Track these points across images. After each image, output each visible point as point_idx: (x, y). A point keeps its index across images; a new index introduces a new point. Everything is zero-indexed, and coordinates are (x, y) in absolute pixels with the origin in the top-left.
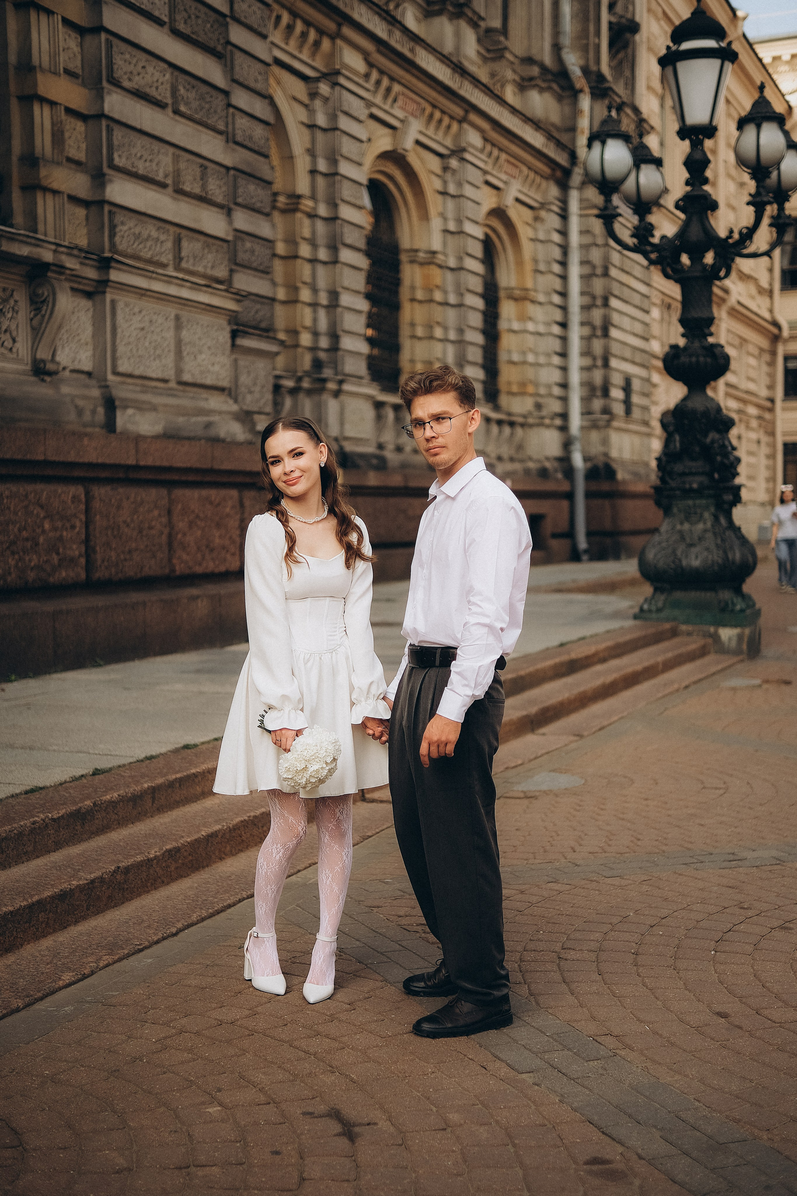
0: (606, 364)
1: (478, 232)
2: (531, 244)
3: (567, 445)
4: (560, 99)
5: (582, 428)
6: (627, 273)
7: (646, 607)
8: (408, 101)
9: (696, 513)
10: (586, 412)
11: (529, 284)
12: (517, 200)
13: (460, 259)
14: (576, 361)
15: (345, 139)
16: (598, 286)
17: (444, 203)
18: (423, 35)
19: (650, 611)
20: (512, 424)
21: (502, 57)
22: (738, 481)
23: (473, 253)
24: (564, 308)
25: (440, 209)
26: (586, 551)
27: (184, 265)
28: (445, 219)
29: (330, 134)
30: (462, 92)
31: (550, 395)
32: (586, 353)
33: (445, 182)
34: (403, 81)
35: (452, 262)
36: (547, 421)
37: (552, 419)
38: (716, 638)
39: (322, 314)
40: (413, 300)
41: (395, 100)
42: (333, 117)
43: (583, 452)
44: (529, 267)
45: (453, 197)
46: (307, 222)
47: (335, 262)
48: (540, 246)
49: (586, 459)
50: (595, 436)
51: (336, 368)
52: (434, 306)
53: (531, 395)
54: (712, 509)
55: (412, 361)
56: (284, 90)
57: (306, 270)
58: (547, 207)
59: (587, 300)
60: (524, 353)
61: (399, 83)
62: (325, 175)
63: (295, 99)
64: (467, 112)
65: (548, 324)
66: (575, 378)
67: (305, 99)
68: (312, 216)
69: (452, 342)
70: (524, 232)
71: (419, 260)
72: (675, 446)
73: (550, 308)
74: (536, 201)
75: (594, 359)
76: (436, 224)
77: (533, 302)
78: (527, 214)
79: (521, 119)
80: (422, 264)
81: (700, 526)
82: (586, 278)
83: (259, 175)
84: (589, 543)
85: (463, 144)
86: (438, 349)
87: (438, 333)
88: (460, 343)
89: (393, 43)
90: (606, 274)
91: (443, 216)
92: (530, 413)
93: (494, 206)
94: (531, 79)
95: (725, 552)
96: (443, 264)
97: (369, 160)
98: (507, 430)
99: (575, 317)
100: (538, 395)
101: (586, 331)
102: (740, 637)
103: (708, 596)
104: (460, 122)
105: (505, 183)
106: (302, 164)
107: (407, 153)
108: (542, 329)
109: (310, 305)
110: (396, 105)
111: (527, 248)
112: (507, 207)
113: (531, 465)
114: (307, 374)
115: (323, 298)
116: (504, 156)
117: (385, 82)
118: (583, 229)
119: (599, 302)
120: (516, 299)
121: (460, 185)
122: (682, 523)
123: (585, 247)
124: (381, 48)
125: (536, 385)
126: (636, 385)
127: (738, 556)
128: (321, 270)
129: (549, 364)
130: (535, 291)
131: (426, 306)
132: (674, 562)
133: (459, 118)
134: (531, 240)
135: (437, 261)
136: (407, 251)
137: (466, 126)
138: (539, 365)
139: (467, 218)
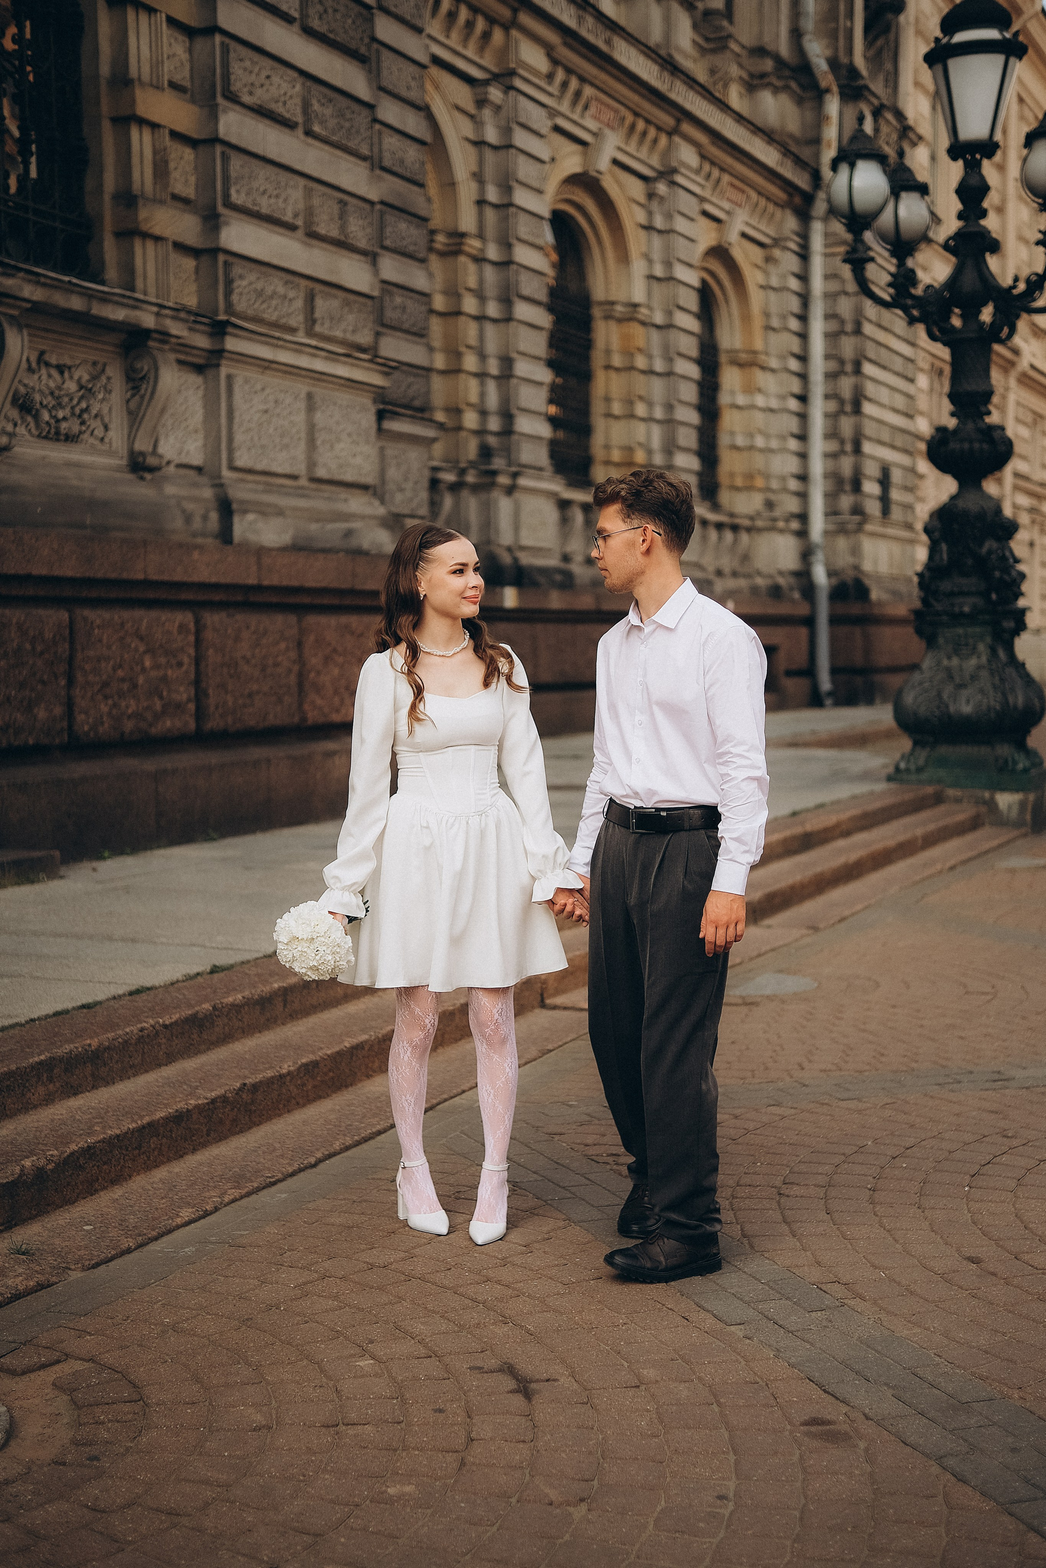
0: (857, 450)
1: (692, 278)
2: (761, 292)
3: (806, 555)
4: (800, 101)
5: (826, 533)
6: (886, 329)
7: (903, 765)
8: (603, 107)
9: (967, 645)
10: (832, 512)
11: (759, 345)
12: (744, 235)
13: (669, 313)
14: (818, 446)
15: (522, 159)
16: (848, 347)
17: (649, 241)
18: (622, 22)
19: (908, 770)
20: (735, 528)
21: (725, 47)
22: (1022, 603)
23: (686, 306)
24: (803, 377)
25: (644, 249)
26: (830, 694)
27: (318, 328)
28: (650, 261)
29: (503, 153)
30: (673, 96)
31: (785, 490)
32: (832, 434)
33: (650, 214)
34: (597, 82)
35: (659, 318)
36: (781, 524)
37: (787, 520)
38: (992, 805)
39: (492, 387)
40: (608, 367)
41: (586, 107)
42: (507, 131)
43: (827, 564)
44: (758, 322)
45: (660, 232)
46: (472, 267)
47: (508, 319)
48: (773, 296)
49: (830, 574)
50: (842, 543)
51: (509, 457)
52: (635, 374)
53: (760, 490)
54: (989, 639)
55: (607, 447)
56: (444, 97)
57: (471, 331)
58: (782, 244)
59: (833, 365)
60: (751, 436)
61: (592, 84)
62: (496, 206)
63: (458, 108)
64: (678, 121)
65: (782, 397)
66: (817, 467)
67: (471, 108)
68: (479, 260)
69: (658, 422)
70: (753, 277)
71: (617, 315)
72: (942, 559)
73: (785, 376)
74: (768, 236)
75: (842, 442)
76: (639, 268)
77: (763, 368)
78: (757, 253)
79: (748, 129)
80: (620, 321)
81: (973, 662)
82: (832, 337)
83: (413, 210)
84: (833, 681)
85: (674, 164)
86: (640, 431)
87: (641, 409)
88: (669, 423)
89: (584, 33)
90: (858, 331)
91: (647, 258)
92: (759, 514)
93: (713, 243)
94: (763, 76)
95: (1004, 694)
96: (648, 321)
97: (552, 187)
98: (729, 536)
99: (818, 387)
100: (768, 489)
101: (832, 406)
102: (1023, 805)
103: (983, 751)
104: (670, 134)
105: (728, 213)
106: (467, 191)
107: (600, 176)
108: (774, 403)
109: (476, 375)
110: (588, 113)
111: (756, 298)
112: (730, 244)
113: (760, 581)
114: (472, 464)
115: (493, 368)
116: (726, 178)
117: (574, 84)
118: (828, 273)
119: (849, 368)
120: (741, 365)
121: (669, 216)
122: (949, 658)
123: (830, 297)
124: (570, 40)
125: (767, 476)
126: (897, 476)
127: (1021, 701)
128: (490, 330)
129: (784, 450)
130: (767, 354)
131: (624, 375)
132: (938, 707)
133: (669, 130)
134: (762, 287)
135: (640, 316)
136: (601, 303)
137: (677, 139)
138: (771, 451)
139: (679, 260)
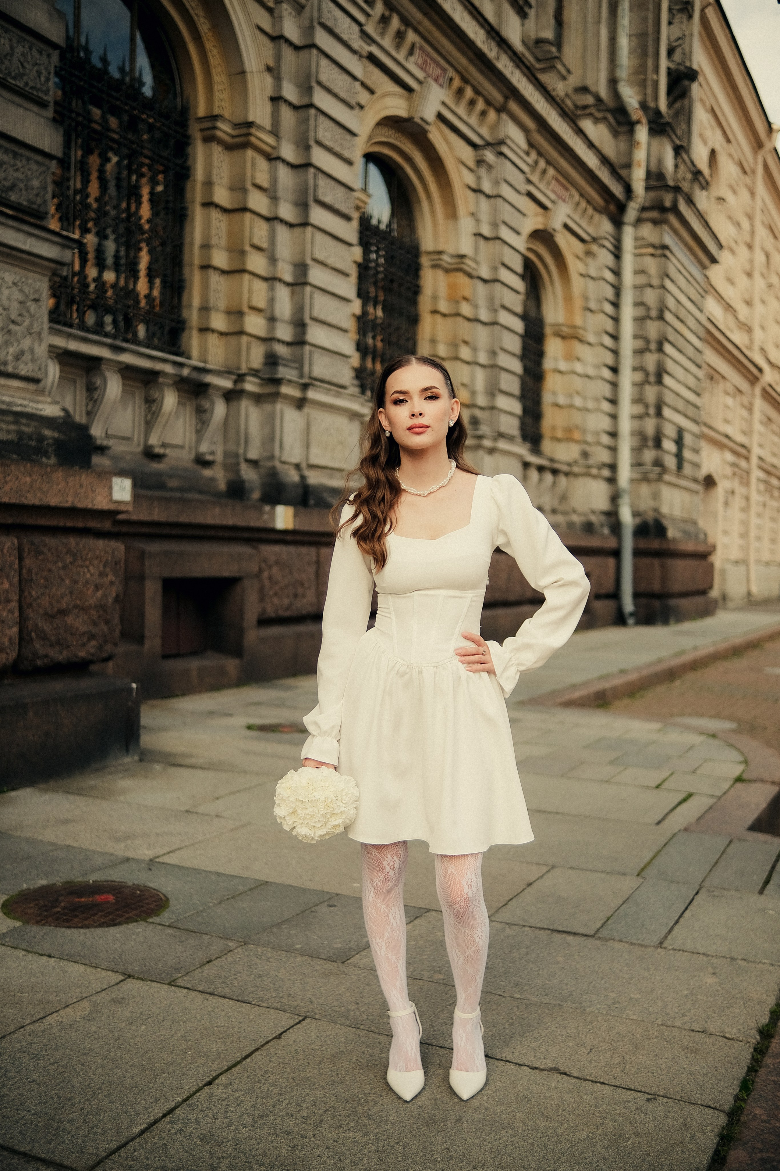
0: (659, 414)
1: (519, 245)
2: (581, 279)
3: (615, 498)
4: (615, 133)
5: (632, 480)
6: (682, 321)
8: (429, 59)
10: (637, 464)
11: (578, 321)
12: (566, 226)
13: (495, 269)
14: (627, 409)
15: (326, 64)
16: (653, 329)
17: (477, 203)
23: (510, 264)
24: (616, 352)
25: (472, 209)
26: (632, 615)
28: (478, 221)
29: (304, 52)
30: (500, 66)
31: (598, 443)
32: (638, 400)
33: (479, 178)
34: (422, 30)
35: (485, 273)
36: (594, 471)
37: (599, 468)
39: (283, 294)
40: (435, 312)
41: (410, 52)
42: (309, 32)
43: (632, 506)
44: (578, 303)
45: (488, 197)
46: (262, 164)
47: (304, 224)
48: (591, 283)
49: (635, 514)
50: (645, 489)
51: (300, 369)
52: (460, 319)
53: (577, 442)
57: (259, 230)
58: (599, 242)
59: (640, 344)
60: (571, 396)
61: (416, 30)
62: (293, 106)
65: (597, 367)
66: (625, 426)
68: (273, 158)
69: (483, 366)
70: (574, 266)
71: (445, 265)
73: (601, 351)
74: (587, 234)
75: (647, 406)
76: (466, 225)
77: (581, 341)
78: (578, 246)
80: (447, 271)
82: (640, 320)
84: (635, 605)
85: (502, 137)
86: (464, 372)
87: (465, 353)
88: (493, 367)
90: (661, 317)
91: (475, 217)
92: (576, 461)
93: (540, 227)
94: (585, 107)
96: (474, 273)
97: (371, 117)
98: (549, 477)
99: (627, 361)
100: (585, 442)
101: (639, 376)
104: (498, 110)
105: (553, 202)
106: (260, 86)
107: (427, 128)
108: (591, 372)
109: (265, 279)
110: (413, 59)
111: (577, 282)
112: (554, 230)
113: (575, 517)
114: (255, 373)
115: (285, 273)
116: (551, 172)
117: (396, 22)
118: (637, 269)
119: (653, 346)
120: (563, 337)
121: (496, 183)
123: (639, 288)
125: (584, 432)
126: (688, 439)
128: (283, 233)
129: (599, 410)
130: (585, 330)
131: (450, 321)
133: (498, 106)
134: (582, 275)
135: (465, 267)
136: (429, 253)
137: (504, 116)
138: (588, 410)
139: (505, 223)
